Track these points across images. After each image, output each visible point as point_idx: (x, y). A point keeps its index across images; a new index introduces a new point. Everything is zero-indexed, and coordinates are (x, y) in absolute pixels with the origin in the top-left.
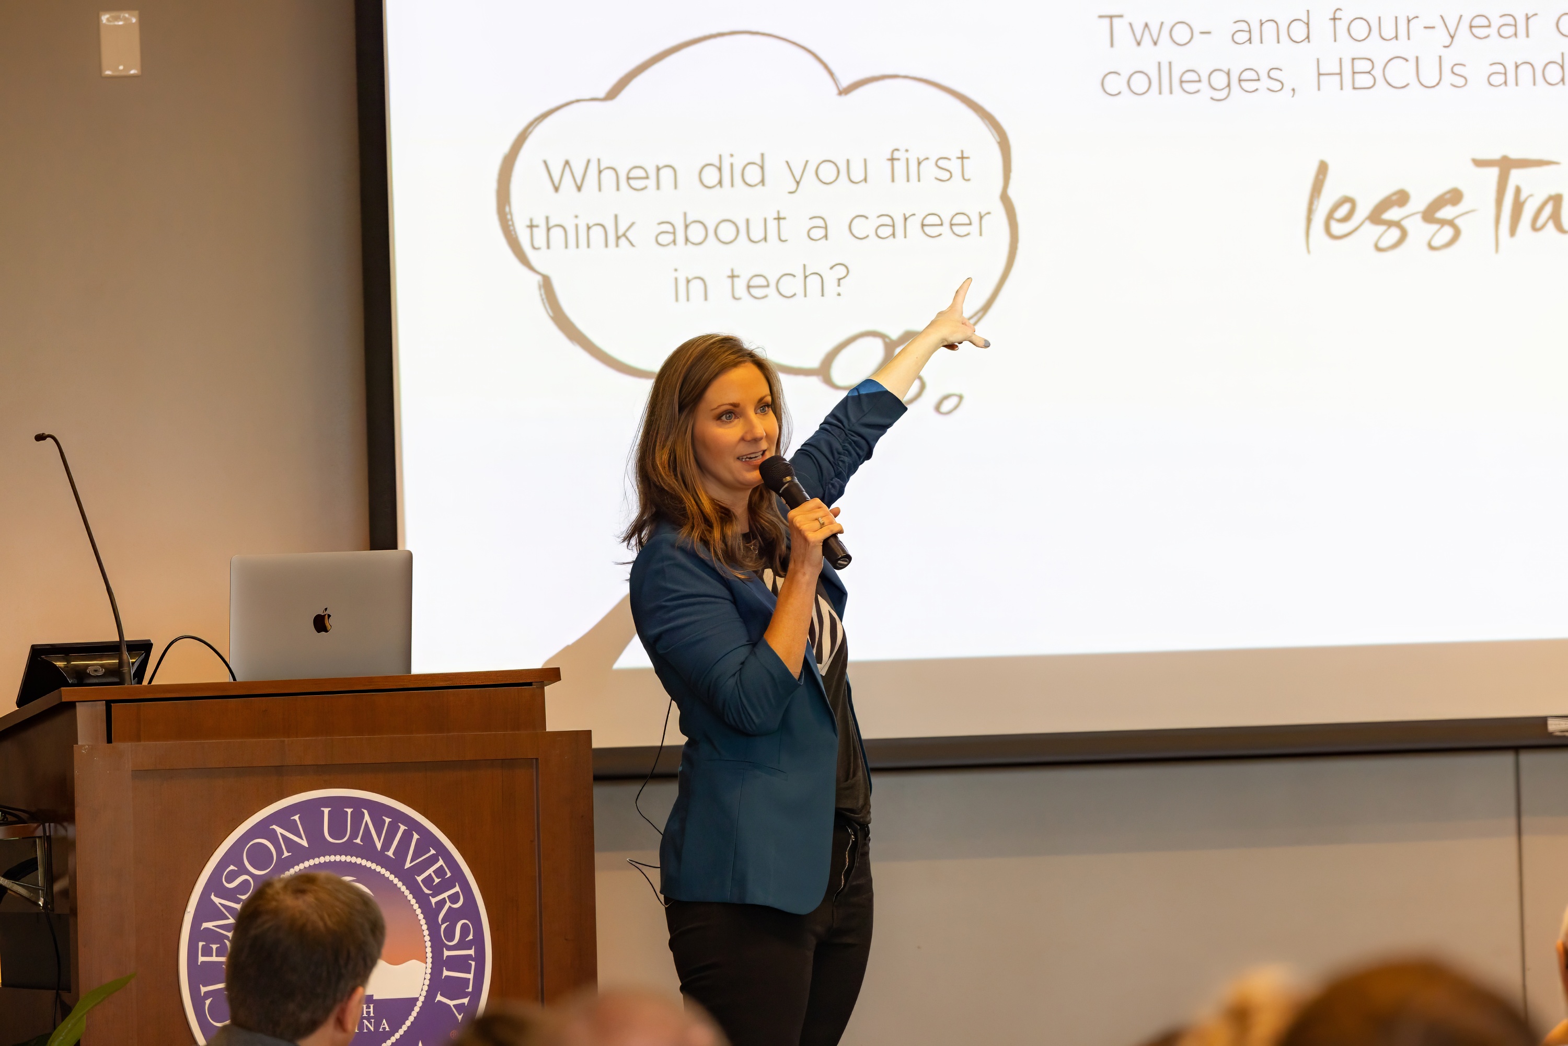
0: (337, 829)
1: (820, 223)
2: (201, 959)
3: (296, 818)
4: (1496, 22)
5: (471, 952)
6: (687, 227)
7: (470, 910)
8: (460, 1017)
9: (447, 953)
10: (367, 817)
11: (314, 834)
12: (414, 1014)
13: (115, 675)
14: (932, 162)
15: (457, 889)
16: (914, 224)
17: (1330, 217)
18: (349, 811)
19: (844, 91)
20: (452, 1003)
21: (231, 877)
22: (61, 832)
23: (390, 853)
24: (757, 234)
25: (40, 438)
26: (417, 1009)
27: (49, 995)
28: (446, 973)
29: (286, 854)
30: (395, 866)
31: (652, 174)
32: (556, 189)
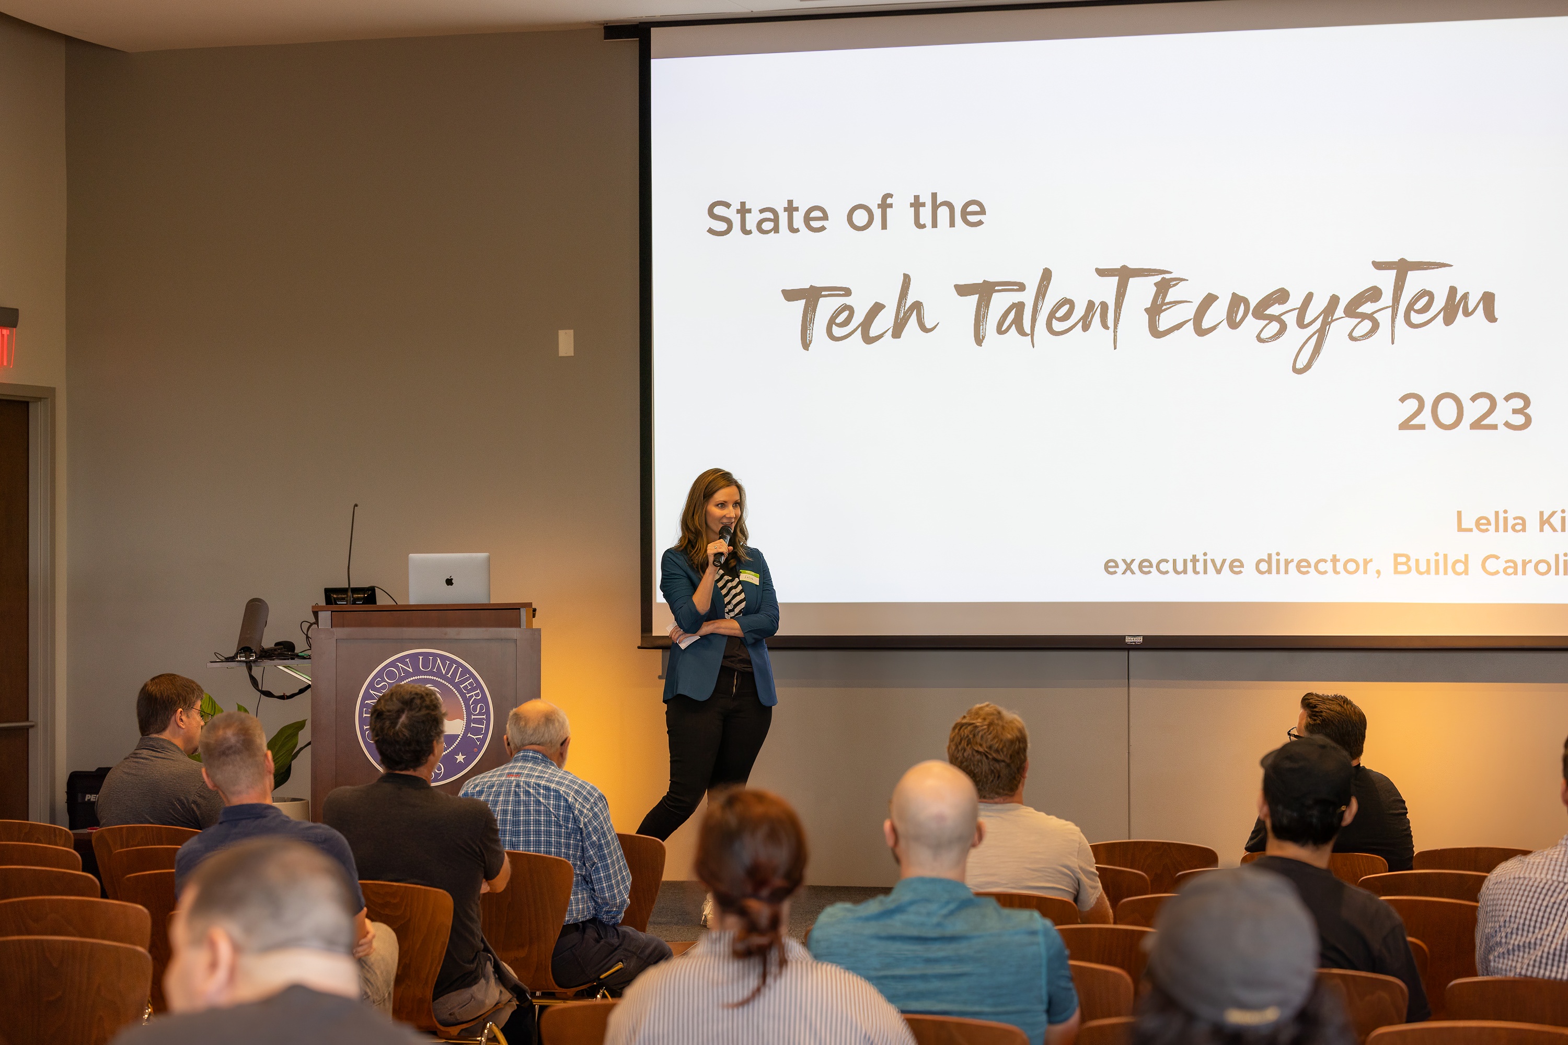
0: (426, 665)
2: (364, 715)
3: (408, 660)
5: (484, 717)
7: (484, 699)
8: (478, 743)
11: (415, 666)
12: (458, 741)
18: (431, 658)
20: (474, 737)
21: (378, 683)
29: (403, 674)
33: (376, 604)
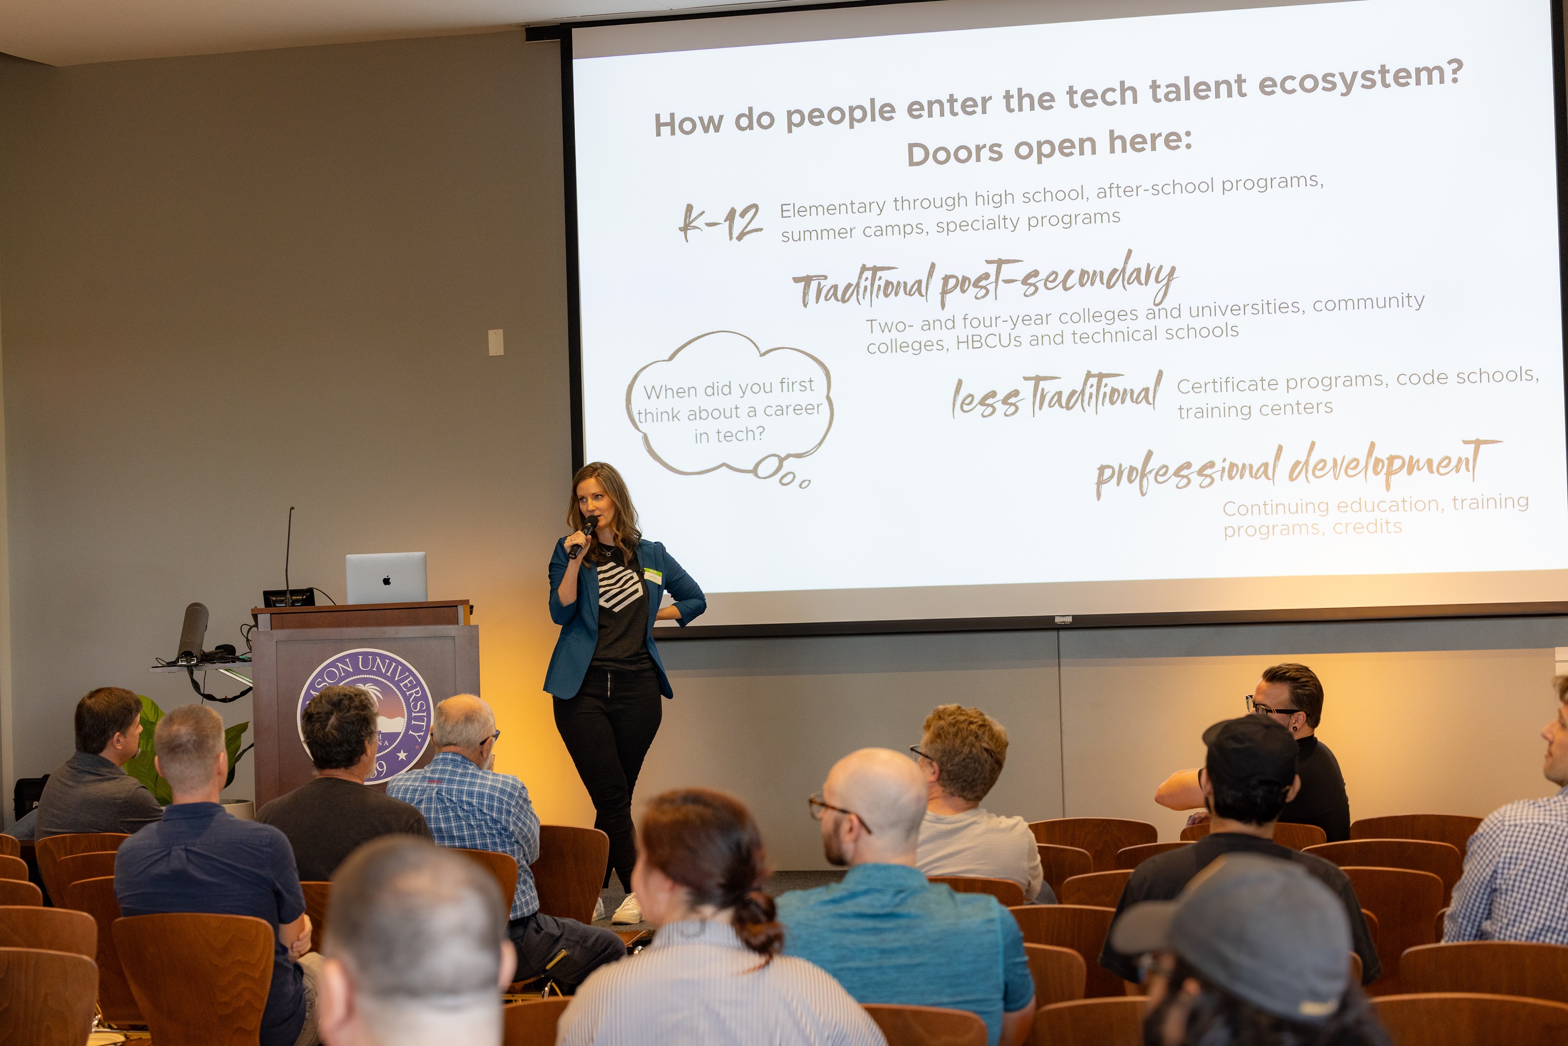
0: (365, 664)
1: (753, 409)
3: (347, 660)
4: (1034, 318)
5: (425, 714)
6: (700, 412)
7: (424, 697)
8: (420, 740)
9: (413, 714)
10: (378, 660)
11: (355, 666)
12: (399, 739)
14: (798, 383)
16: (791, 409)
17: (963, 403)
18: (371, 657)
19: (762, 355)
20: (416, 734)
21: (319, 683)
23: (389, 674)
24: (728, 415)
26: (400, 737)
29: (343, 674)
31: (687, 391)
32: (649, 398)
33: (314, 604)
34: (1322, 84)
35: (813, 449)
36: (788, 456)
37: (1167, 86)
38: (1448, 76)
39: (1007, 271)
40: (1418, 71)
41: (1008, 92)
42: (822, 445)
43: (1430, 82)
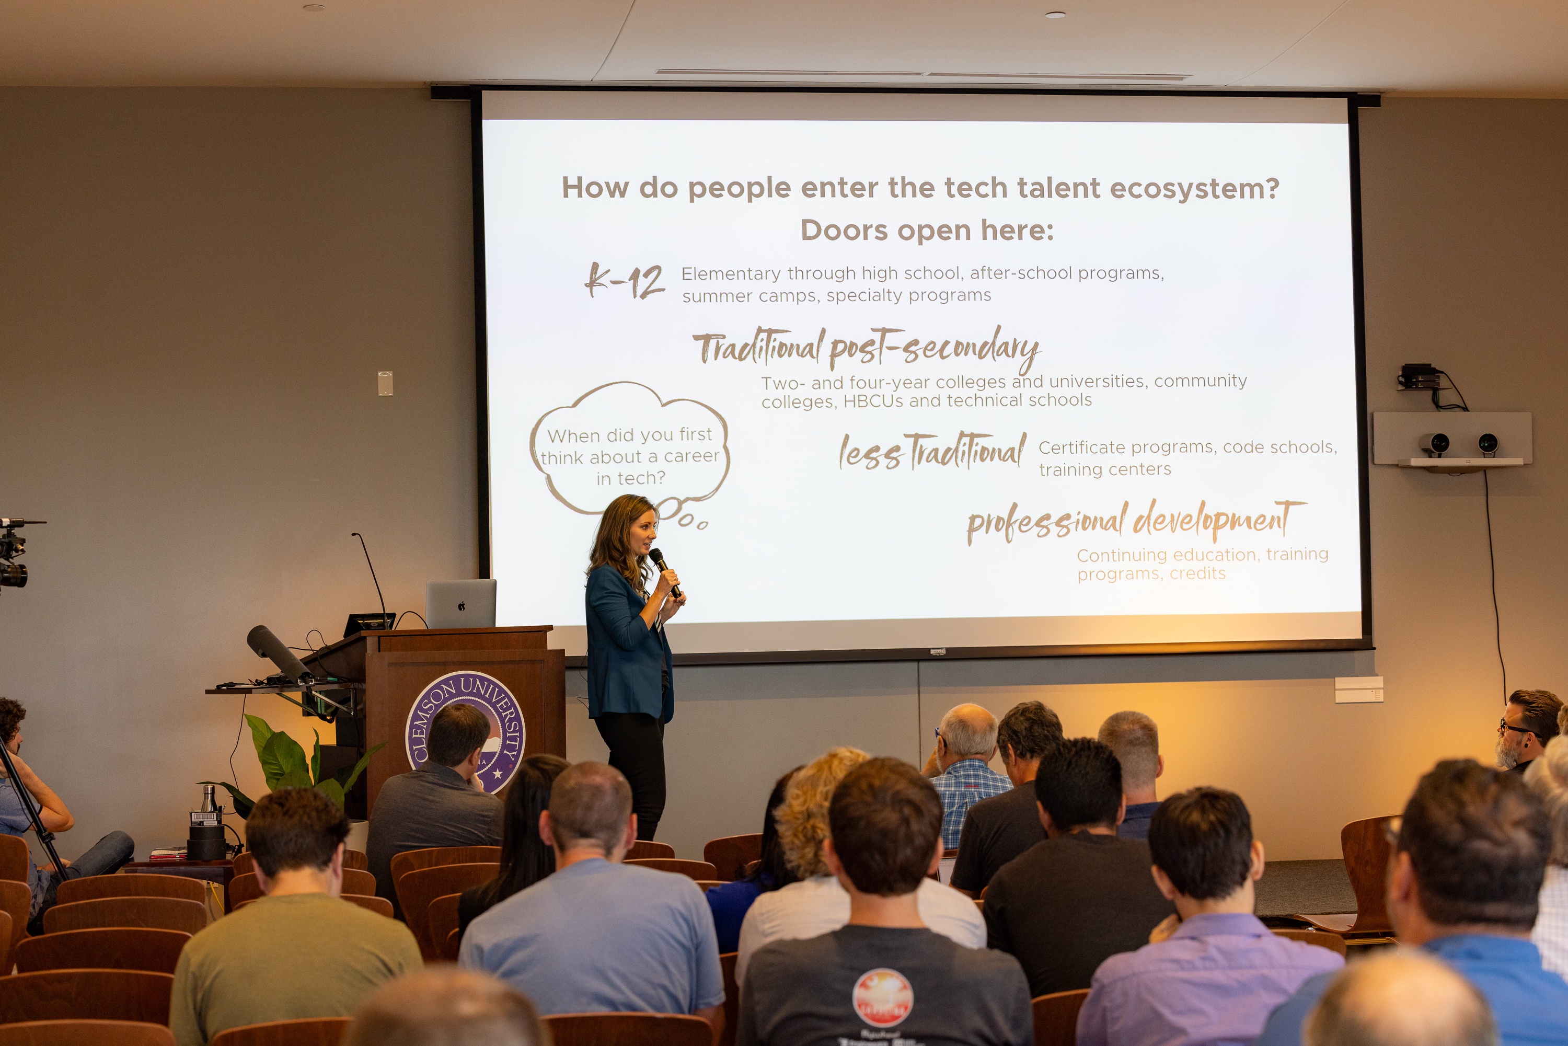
1: (654, 455)
2: (414, 736)
3: (451, 682)
4: (914, 382)
6: (603, 456)
7: (517, 718)
8: (513, 759)
9: (508, 735)
10: (478, 682)
11: (458, 688)
12: (495, 758)
13: (382, 626)
14: (697, 432)
15: (513, 710)
16: (690, 456)
17: (849, 455)
18: (471, 679)
19: (664, 405)
20: (510, 754)
21: (425, 705)
22: (360, 686)
23: (487, 696)
24: (630, 459)
25: (354, 534)
26: (497, 756)
27: (355, 749)
28: (508, 742)
29: (447, 696)
30: (489, 701)
31: (590, 436)
32: (553, 441)
34: (1163, 192)
35: (710, 493)
36: (687, 499)
37: (1033, 184)
38: (1267, 192)
39: (890, 339)
40: (1242, 186)
41: (892, 179)
42: (719, 490)
43: (1252, 196)
